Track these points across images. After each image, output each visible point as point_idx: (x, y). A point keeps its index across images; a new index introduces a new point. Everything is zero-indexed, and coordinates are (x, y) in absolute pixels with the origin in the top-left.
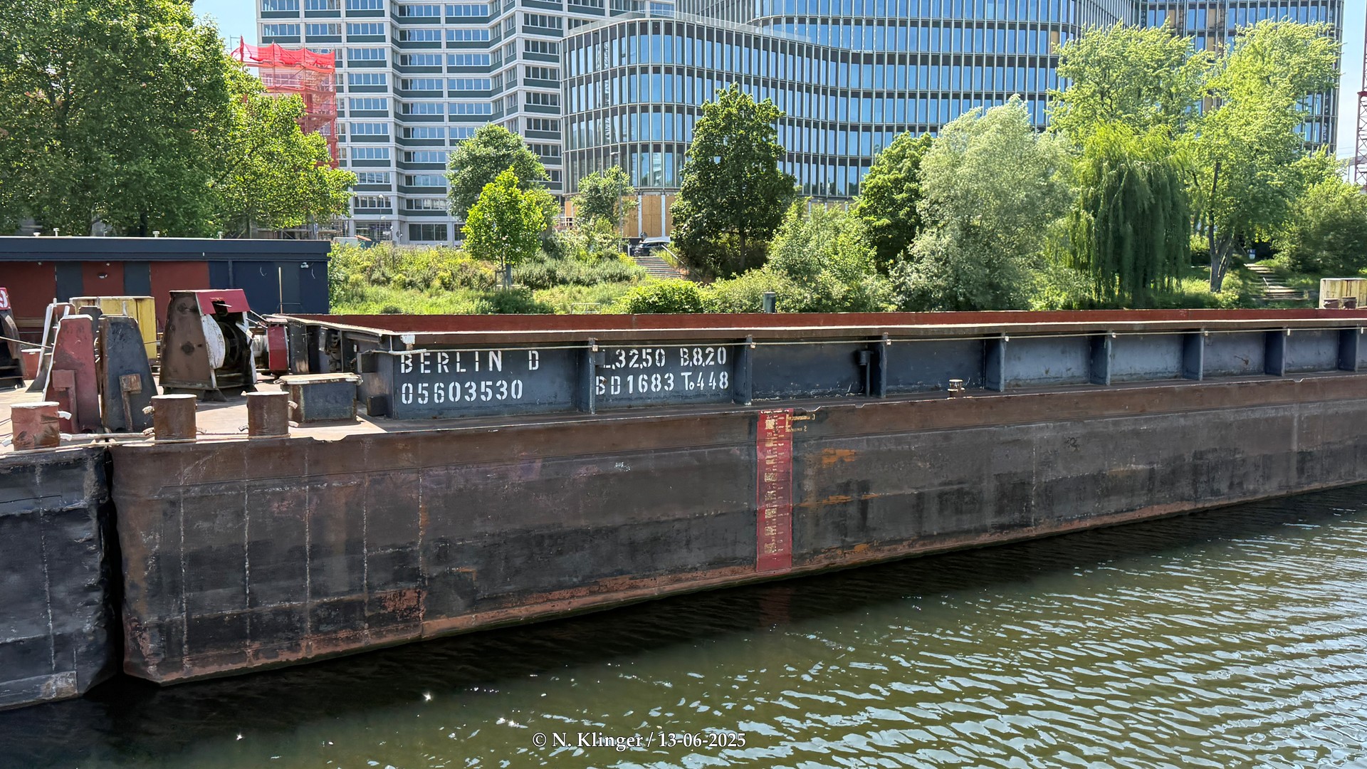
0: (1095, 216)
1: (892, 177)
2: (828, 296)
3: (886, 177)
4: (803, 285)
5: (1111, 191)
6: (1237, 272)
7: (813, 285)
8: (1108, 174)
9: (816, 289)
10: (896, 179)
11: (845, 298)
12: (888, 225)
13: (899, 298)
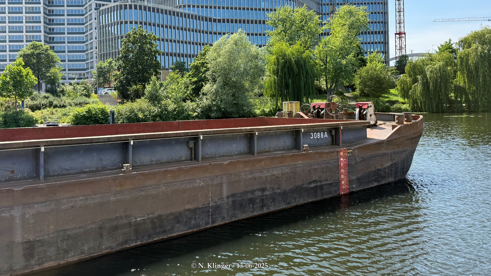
0: (277, 77)
1: (201, 61)
2: (166, 110)
3: (199, 62)
4: (155, 106)
5: (283, 67)
6: (341, 97)
7: (159, 105)
8: (282, 61)
9: (160, 108)
10: (202, 63)
11: (175, 110)
12: (196, 81)
13: (199, 110)
